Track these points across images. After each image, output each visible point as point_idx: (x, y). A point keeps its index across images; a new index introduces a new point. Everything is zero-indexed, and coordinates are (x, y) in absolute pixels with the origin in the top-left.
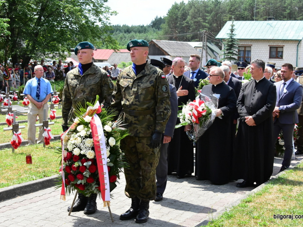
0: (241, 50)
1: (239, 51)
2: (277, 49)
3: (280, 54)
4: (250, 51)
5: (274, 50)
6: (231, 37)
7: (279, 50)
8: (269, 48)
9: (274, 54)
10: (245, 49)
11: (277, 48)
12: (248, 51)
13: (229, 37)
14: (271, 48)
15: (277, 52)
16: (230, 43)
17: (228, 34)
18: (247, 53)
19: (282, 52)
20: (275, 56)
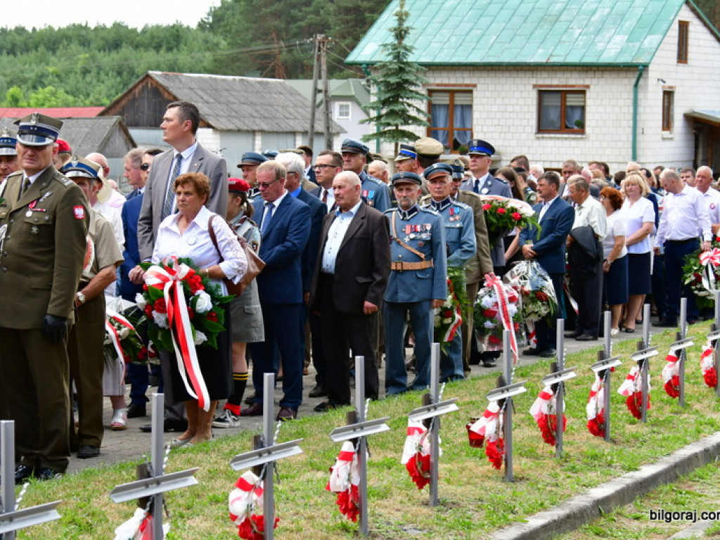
0: (439, 105)
1: (431, 107)
2: (564, 100)
3: (577, 116)
4: (470, 107)
5: (554, 102)
6: (397, 56)
7: (572, 100)
8: (534, 95)
9: (554, 115)
10: (452, 100)
11: (563, 93)
12: (462, 106)
13: (390, 58)
14: (542, 94)
15: (565, 111)
16: (393, 80)
17: (385, 45)
18: (458, 113)
19: (583, 108)
20: (558, 125)
